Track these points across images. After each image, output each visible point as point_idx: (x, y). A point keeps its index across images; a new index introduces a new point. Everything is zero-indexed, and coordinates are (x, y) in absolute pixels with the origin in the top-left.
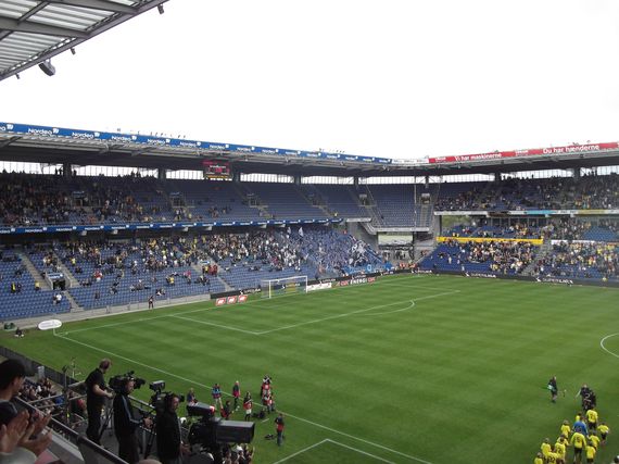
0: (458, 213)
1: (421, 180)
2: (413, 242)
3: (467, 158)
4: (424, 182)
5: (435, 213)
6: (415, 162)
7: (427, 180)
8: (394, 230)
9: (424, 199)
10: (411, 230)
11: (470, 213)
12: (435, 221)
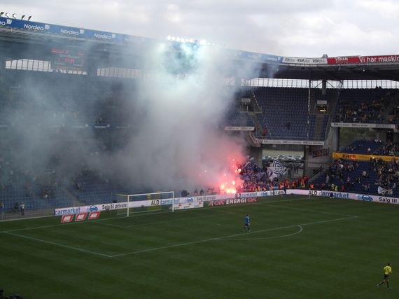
0: (360, 125)
1: (317, 84)
2: (304, 158)
3: (373, 60)
4: (320, 87)
5: (333, 124)
6: (311, 62)
7: (324, 85)
8: (282, 142)
9: (319, 107)
10: (302, 143)
11: (374, 126)
12: (332, 135)
